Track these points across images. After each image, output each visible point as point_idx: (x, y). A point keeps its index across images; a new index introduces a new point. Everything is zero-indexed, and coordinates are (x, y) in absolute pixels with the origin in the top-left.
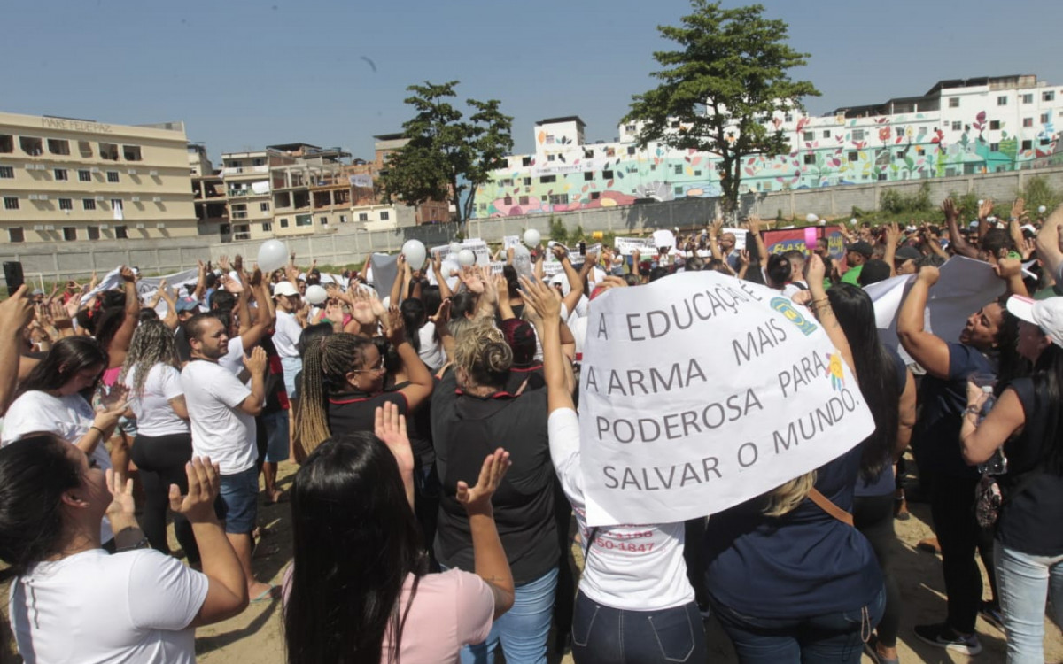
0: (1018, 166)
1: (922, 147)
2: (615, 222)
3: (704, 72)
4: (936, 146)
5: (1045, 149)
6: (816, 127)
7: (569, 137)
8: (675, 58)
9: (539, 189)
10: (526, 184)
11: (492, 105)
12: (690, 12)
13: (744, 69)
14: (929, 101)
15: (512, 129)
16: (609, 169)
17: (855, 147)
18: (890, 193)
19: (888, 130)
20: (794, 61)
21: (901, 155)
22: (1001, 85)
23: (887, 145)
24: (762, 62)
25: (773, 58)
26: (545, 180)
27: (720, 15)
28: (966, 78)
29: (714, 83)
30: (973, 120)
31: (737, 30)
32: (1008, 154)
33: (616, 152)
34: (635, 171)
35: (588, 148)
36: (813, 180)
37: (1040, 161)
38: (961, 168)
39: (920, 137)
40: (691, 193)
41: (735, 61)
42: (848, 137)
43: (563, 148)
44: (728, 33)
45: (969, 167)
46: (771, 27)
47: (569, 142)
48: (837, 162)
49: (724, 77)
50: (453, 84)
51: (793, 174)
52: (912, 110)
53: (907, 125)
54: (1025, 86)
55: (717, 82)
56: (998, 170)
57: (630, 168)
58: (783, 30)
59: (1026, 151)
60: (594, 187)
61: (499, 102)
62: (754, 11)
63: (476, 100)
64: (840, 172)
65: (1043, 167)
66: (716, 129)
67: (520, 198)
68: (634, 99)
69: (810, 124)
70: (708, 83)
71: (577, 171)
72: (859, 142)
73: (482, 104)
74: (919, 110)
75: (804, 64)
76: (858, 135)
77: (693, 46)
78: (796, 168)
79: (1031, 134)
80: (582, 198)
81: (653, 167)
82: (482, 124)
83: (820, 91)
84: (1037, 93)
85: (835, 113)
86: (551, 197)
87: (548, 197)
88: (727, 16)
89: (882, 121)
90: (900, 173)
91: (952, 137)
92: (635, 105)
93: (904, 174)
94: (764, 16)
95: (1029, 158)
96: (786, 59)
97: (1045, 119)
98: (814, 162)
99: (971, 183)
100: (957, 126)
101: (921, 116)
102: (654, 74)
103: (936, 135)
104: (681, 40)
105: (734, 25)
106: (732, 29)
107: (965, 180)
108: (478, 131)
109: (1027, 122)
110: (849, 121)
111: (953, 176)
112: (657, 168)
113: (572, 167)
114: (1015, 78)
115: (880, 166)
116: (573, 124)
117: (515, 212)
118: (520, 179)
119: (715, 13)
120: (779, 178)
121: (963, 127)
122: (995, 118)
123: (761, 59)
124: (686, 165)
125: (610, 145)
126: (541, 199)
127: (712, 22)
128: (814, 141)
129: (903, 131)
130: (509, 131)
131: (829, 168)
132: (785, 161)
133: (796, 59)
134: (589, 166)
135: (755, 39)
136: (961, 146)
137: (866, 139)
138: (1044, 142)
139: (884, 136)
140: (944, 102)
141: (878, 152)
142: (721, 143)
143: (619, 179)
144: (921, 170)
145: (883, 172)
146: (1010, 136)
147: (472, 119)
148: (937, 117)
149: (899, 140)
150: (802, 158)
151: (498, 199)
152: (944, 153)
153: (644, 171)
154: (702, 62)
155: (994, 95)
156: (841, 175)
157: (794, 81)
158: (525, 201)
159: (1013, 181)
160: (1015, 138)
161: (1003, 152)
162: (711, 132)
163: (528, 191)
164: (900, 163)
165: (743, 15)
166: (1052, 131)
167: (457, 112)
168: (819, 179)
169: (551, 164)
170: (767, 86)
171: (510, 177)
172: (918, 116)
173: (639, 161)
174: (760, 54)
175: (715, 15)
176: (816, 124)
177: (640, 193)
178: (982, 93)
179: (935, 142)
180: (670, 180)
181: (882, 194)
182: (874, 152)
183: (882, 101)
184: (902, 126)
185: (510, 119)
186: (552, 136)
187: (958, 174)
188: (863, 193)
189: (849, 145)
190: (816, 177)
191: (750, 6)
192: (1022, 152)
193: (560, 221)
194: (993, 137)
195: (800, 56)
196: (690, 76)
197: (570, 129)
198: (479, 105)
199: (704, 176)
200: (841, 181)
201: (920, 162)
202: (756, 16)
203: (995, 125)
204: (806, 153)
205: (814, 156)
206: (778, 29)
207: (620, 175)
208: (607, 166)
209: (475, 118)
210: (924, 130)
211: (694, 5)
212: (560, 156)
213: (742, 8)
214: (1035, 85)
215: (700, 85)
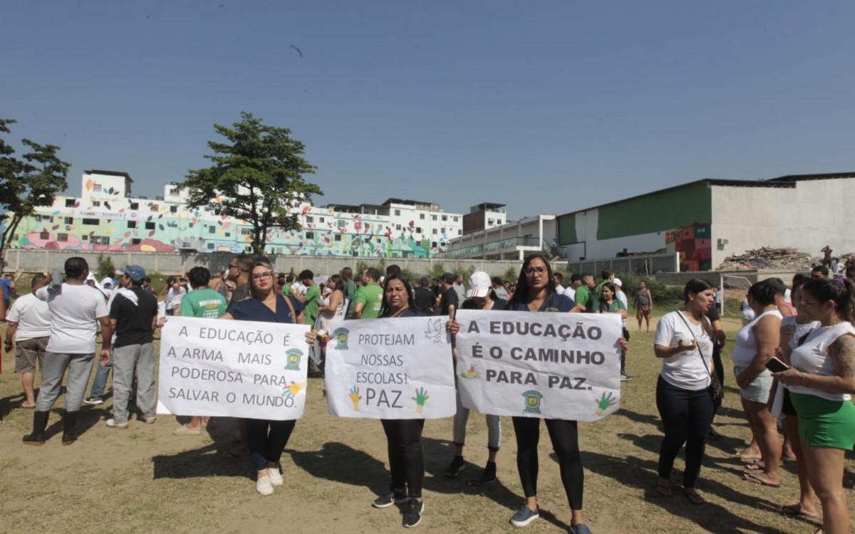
0: (430, 256)
1: (380, 238)
2: (161, 265)
3: (247, 164)
4: (387, 238)
5: (444, 248)
6: (315, 214)
7: (116, 189)
8: (226, 150)
9: (79, 229)
10: (66, 222)
11: (50, 149)
12: (240, 121)
13: (274, 168)
14: (384, 209)
15: (68, 174)
16: (152, 221)
17: (339, 231)
18: (362, 264)
19: (360, 224)
20: (307, 169)
21: (367, 241)
22: (422, 206)
23: (359, 233)
24: (286, 165)
25: (295, 164)
26: (87, 222)
27: (261, 128)
28: (404, 199)
29: (253, 173)
30: (407, 225)
31: (272, 141)
32: (425, 249)
33: (160, 208)
34: (175, 226)
35: (134, 201)
36: (311, 251)
37: (441, 255)
38: (400, 254)
39: (378, 231)
40: (220, 249)
41: (269, 162)
42: (335, 224)
43: (109, 198)
44: (265, 142)
45: (405, 253)
46: (294, 144)
47: (117, 193)
48: (327, 240)
49: (261, 170)
50: (9, 122)
51: (298, 244)
52: (374, 213)
53: (371, 222)
54: (434, 210)
55: (256, 173)
56: (420, 257)
57: (171, 223)
58: (302, 148)
59: (434, 248)
60: (136, 234)
61: (58, 148)
62: (285, 131)
63: (33, 141)
64: (330, 247)
65: (442, 258)
66: (251, 204)
67: (59, 234)
68: (191, 172)
69: (311, 211)
70: (250, 172)
71: (122, 218)
72: (342, 228)
73: (39, 146)
74: (378, 214)
75: (314, 172)
76: (341, 224)
77: (239, 144)
78: (300, 241)
79: (437, 238)
80: (123, 242)
81: (191, 225)
82: (34, 163)
83: (324, 192)
84: (439, 215)
85: (328, 207)
86: (92, 237)
87: (89, 237)
88: (265, 129)
89: (356, 217)
90: (366, 252)
91: (396, 234)
92: (190, 177)
93: (369, 253)
94: (290, 136)
95: (436, 252)
96: (302, 167)
97: (443, 231)
98: (312, 237)
99: (407, 263)
100: (398, 228)
101: (379, 218)
102: (207, 157)
103: (387, 231)
104: (231, 138)
105: (270, 137)
106: (268, 139)
107: (403, 261)
108: (28, 169)
109: (435, 231)
110: (336, 214)
111: (396, 257)
112: (194, 226)
113: (117, 214)
114: (429, 204)
115: (354, 247)
116: (123, 179)
117: (51, 246)
118: (60, 218)
119: (257, 125)
120: (288, 246)
121: (402, 229)
122: (418, 226)
123: (286, 163)
124: (218, 227)
125: (155, 202)
126: (81, 238)
127: (255, 131)
128: (313, 224)
129: (369, 225)
130: (65, 175)
131: (322, 243)
132: (293, 235)
133: (308, 168)
134: (133, 215)
135: (283, 150)
136: (401, 240)
137: (347, 227)
138: (443, 244)
139: (358, 227)
140: (392, 211)
141: (353, 237)
142: (253, 215)
143: (160, 230)
144: (378, 252)
145: (356, 251)
146: (426, 238)
147: (25, 156)
148: (387, 220)
149: (366, 231)
150: (304, 233)
151: (33, 232)
152: (391, 243)
153: (182, 227)
154: (246, 157)
155: (419, 212)
156: (330, 249)
157: (307, 182)
158: (63, 237)
159: (427, 264)
160: (429, 240)
161: (422, 247)
162: (247, 206)
163: (68, 229)
164: (366, 246)
165: (276, 132)
166: (446, 238)
167: (9, 147)
168: (315, 251)
169: (95, 209)
170: (289, 182)
171: (50, 215)
172: (378, 218)
173: (180, 218)
174: (285, 160)
175: (256, 127)
176: (316, 212)
177: (177, 244)
178: (412, 210)
179: (387, 235)
180: (204, 237)
181: (358, 264)
182: (351, 236)
183: (357, 204)
184: (368, 222)
185: (67, 165)
186: (100, 185)
187: (400, 257)
188: (346, 262)
189: (335, 230)
190: (313, 249)
191: (282, 127)
192: (432, 248)
193: (109, 259)
194: (418, 237)
195: (311, 167)
196: (237, 165)
197: (119, 183)
198: (36, 147)
199: (232, 237)
200: (330, 253)
201: (378, 247)
202: (286, 135)
203: (419, 230)
204: (308, 231)
205: (312, 234)
206: (299, 147)
207: (162, 227)
208: (150, 218)
209: (29, 157)
210: (380, 227)
211: (243, 117)
212: (106, 204)
213: (276, 128)
214: (438, 211)
215: (243, 172)
